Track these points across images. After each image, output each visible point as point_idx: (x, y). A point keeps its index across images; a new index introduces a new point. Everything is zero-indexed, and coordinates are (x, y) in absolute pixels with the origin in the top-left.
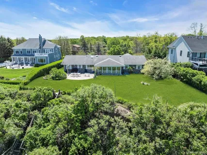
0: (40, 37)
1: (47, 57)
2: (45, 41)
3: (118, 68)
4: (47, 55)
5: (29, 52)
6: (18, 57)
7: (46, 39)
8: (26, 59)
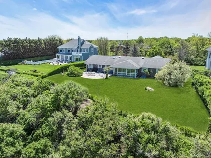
0: (79, 38)
1: (81, 56)
2: (84, 42)
3: (133, 71)
4: (81, 55)
5: (69, 51)
6: (64, 55)
7: (85, 40)
8: (67, 57)
